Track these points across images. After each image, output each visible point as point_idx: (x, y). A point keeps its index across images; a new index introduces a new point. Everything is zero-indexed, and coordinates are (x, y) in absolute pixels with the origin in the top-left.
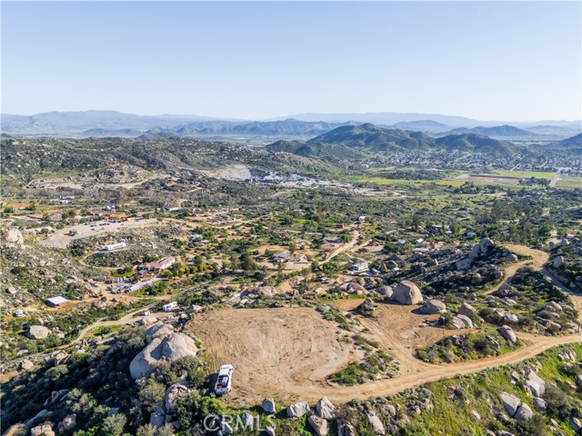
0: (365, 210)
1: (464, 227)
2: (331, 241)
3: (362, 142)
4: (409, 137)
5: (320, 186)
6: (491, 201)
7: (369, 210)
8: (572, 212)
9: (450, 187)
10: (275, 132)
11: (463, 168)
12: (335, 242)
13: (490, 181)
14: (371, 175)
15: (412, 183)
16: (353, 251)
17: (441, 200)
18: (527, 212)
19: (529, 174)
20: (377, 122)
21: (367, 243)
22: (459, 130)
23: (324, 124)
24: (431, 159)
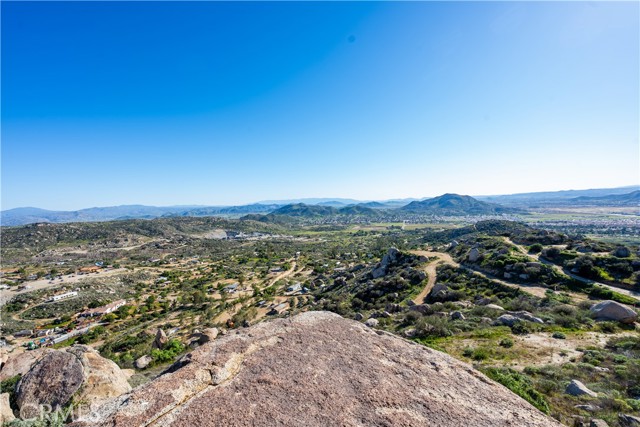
0: (301, 249)
1: (364, 253)
2: (275, 271)
3: (299, 213)
4: (325, 210)
5: (273, 238)
6: (375, 238)
7: (304, 248)
9: (351, 233)
10: (247, 211)
11: (356, 223)
12: (278, 271)
13: (372, 229)
14: (305, 230)
15: (329, 233)
16: (290, 276)
17: (347, 241)
18: (396, 242)
19: (390, 225)
20: (307, 204)
21: (301, 269)
23: (277, 206)
24: (338, 220)
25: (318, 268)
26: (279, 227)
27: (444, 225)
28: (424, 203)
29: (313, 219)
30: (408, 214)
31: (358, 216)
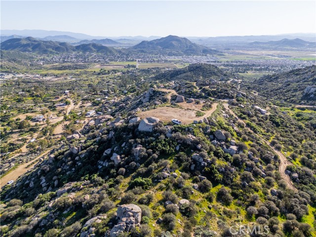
3: (30, 49)
4: (59, 46)
8: (152, 78)
9: (95, 72)
11: (95, 62)
13: (111, 68)
15: (74, 71)
18: (136, 80)
19: (127, 63)
20: (35, 36)
22: (84, 41)
27: (167, 65)
28: (151, 43)
29: (48, 56)
30: (139, 54)
31: (95, 54)
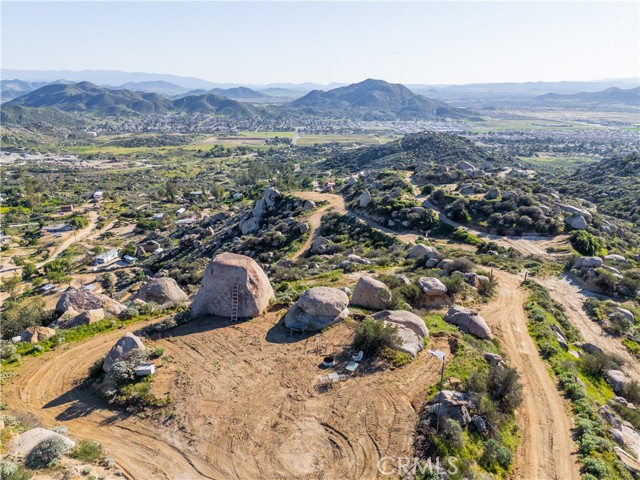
0: (102, 185)
1: (226, 190)
2: (55, 231)
3: (82, 106)
4: (141, 99)
5: (29, 161)
6: (245, 162)
7: (108, 184)
8: (319, 164)
9: (199, 151)
11: (208, 131)
12: (62, 230)
13: (239, 143)
14: (102, 144)
15: (155, 150)
16: (91, 238)
17: (193, 167)
18: (281, 169)
19: (272, 135)
20: (99, 82)
21: (111, 225)
22: (196, 91)
23: (22, 83)
24: (172, 123)
25: (143, 220)
26: (39, 136)
27: (359, 138)
28: (330, 94)
29: (116, 120)
30: (304, 116)
31: (211, 116)
